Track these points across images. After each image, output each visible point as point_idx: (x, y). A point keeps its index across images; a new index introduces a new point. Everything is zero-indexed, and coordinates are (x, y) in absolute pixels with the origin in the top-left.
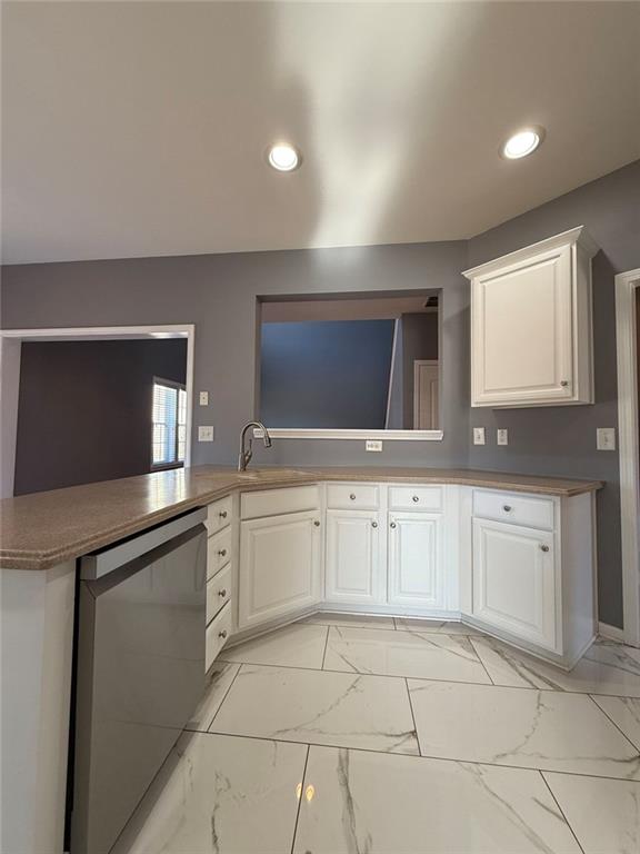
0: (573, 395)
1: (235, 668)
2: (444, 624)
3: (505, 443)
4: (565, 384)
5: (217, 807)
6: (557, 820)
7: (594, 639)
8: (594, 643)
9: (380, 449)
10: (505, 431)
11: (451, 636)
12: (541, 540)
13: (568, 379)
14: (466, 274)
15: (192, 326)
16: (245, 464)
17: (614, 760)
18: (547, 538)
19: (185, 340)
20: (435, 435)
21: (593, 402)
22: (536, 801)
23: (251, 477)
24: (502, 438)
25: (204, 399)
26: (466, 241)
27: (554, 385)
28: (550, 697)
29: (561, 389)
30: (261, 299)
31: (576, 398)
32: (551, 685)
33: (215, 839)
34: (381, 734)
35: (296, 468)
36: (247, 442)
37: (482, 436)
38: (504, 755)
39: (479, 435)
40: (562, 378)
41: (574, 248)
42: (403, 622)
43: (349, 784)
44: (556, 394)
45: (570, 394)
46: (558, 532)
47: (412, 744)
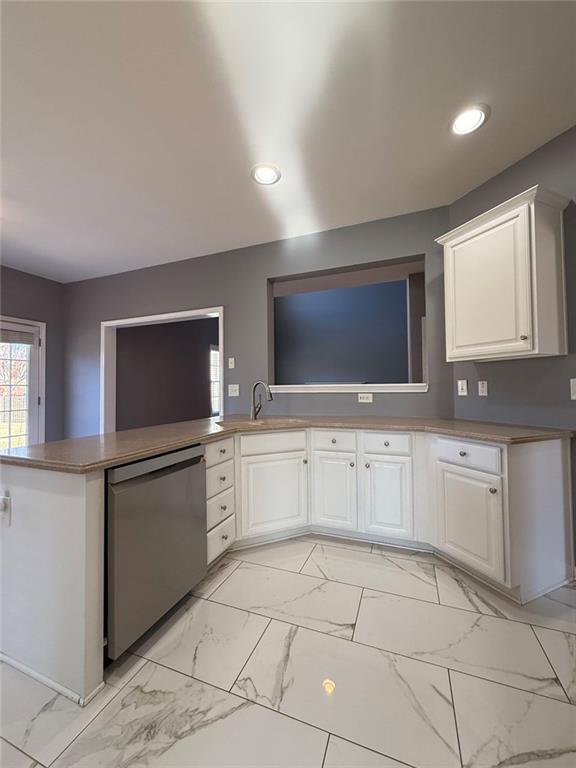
0: (533, 348)
1: (237, 563)
2: (416, 553)
3: (486, 394)
4: (525, 338)
5: (201, 642)
6: (446, 703)
7: (566, 583)
8: (564, 586)
9: (371, 401)
10: (486, 383)
11: (418, 563)
12: (490, 483)
13: (527, 334)
14: (439, 241)
15: (221, 308)
16: (256, 414)
17: (525, 676)
18: (496, 482)
19: (217, 318)
20: (421, 388)
21: (566, 353)
22: (434, 687)
23: (259, 423)
24: (483, 389)
25: (231, 364)
26: (448, 206)
27: (516, 340)
28: (489, 621)
29: (522, 342)
30: (271, 281)
31: (536, 351)
32: (496, 612)
33: (195, 658)
34: (327, 621)
35: (297, 417)
36: (257, 397)
37: (465, 387)
38: (423, 653)
39: (462, 388)
40: (523, 333)
41: (533, 207)
42: (380, 547)
43: (291, 647)
44: (517, 348)
45: (529, 347)
46: (506, 476)
47: (349, 632)
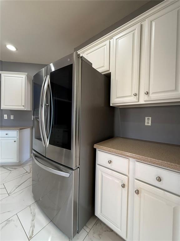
3: (13, 119)
13: (24, 105)
18: (15, 139)
21: (31, 110)
24: (12, 117)
27: (21, 106)
31: (26, 109)
32: (15, 169)
37: (7, 117)
39: (5, 117)
40: (23, 105)
41: (26, 77)
44: (22, 108)
45: (24, 108)
46: (18, 137)
